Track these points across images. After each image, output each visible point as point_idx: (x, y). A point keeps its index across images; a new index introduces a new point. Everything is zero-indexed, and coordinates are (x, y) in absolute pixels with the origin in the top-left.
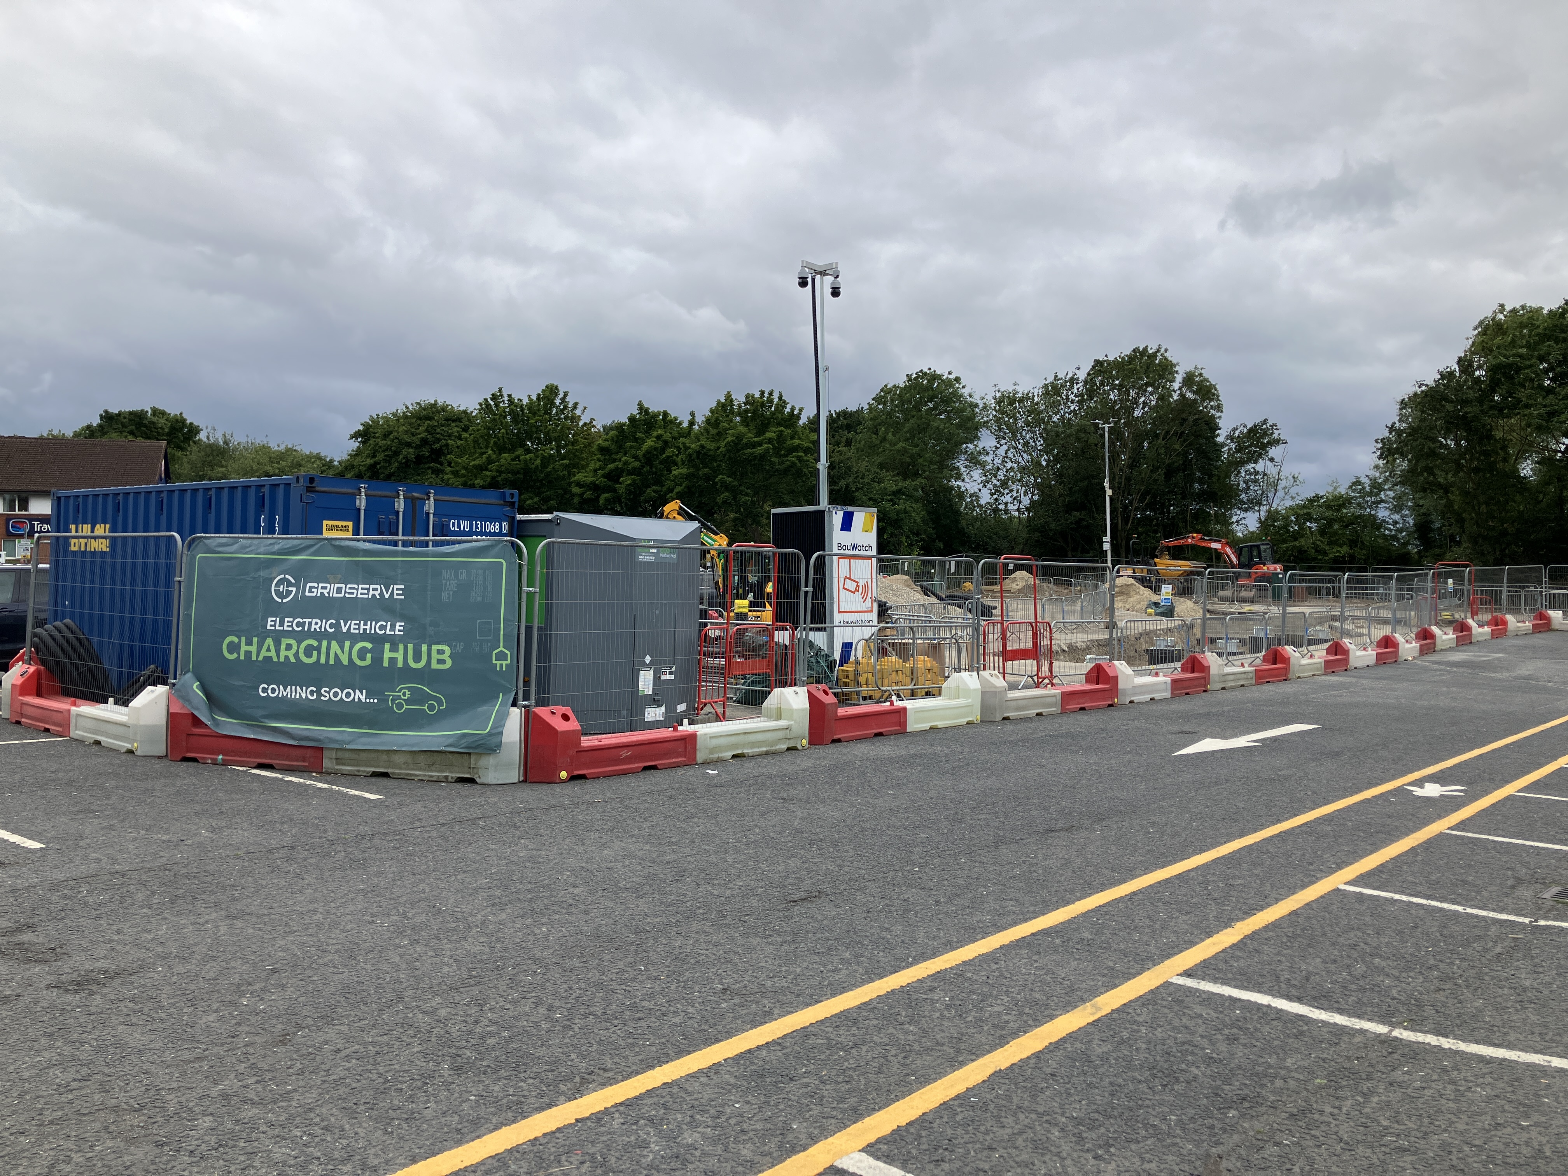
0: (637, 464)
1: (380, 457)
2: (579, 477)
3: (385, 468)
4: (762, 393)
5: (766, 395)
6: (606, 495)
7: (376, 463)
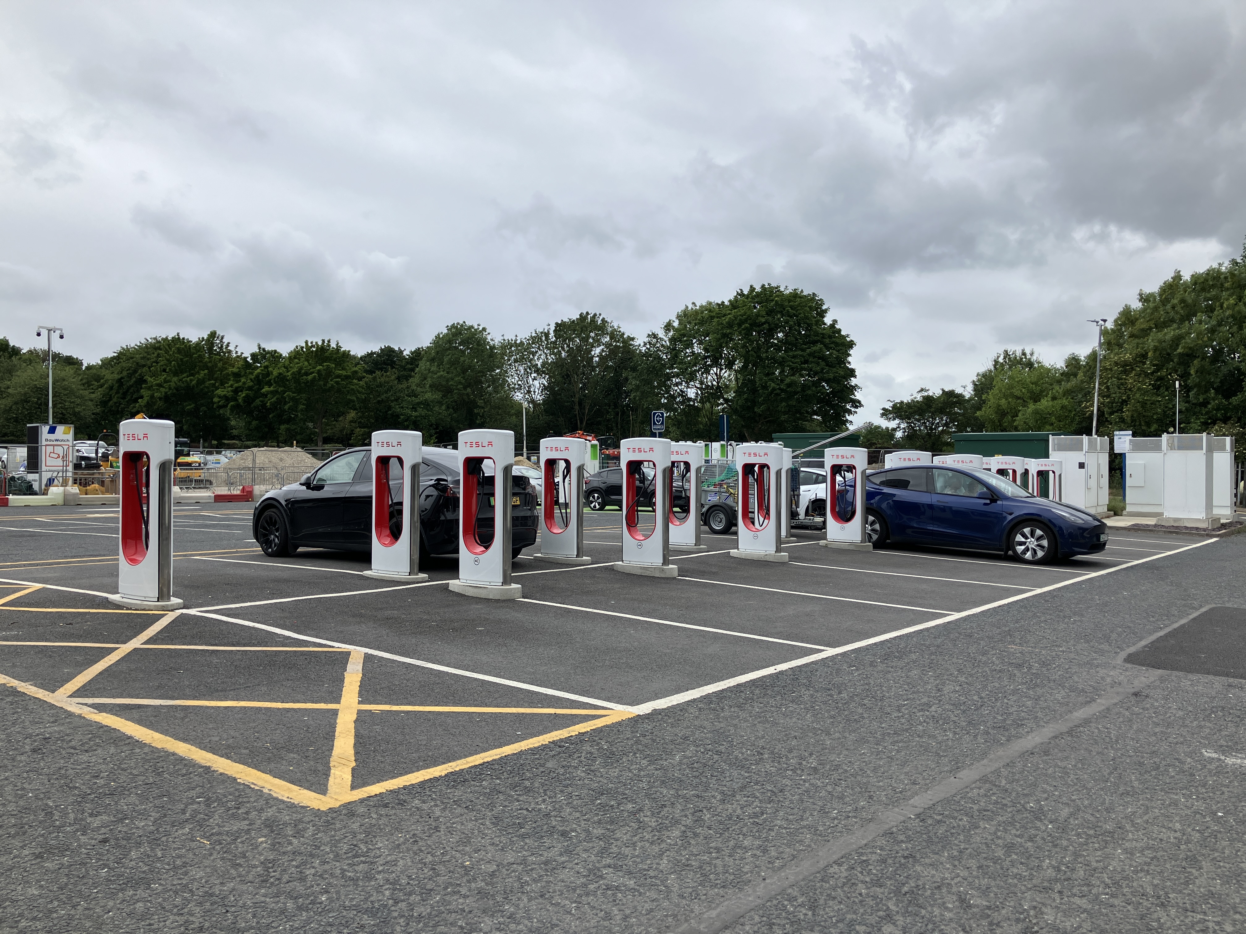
0: (251, 384)
1: (125, 373)
2: (219, 392)
3: (128, 381)
4: (323, 341)
5: (326, 342)
6: (232, 403)
7: (122, 378)
